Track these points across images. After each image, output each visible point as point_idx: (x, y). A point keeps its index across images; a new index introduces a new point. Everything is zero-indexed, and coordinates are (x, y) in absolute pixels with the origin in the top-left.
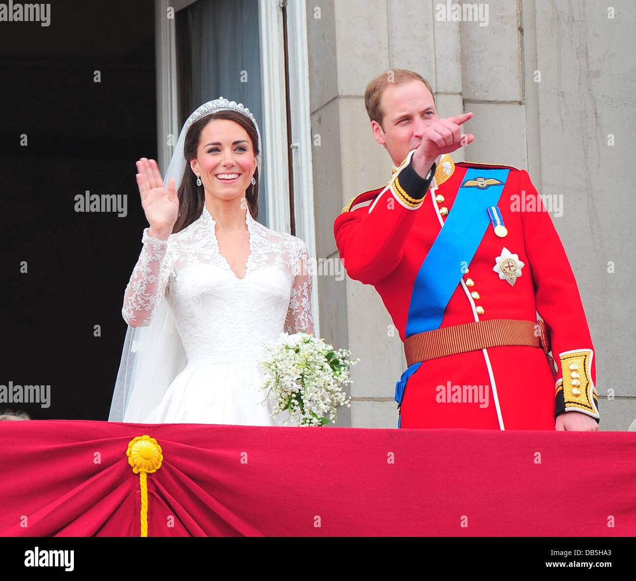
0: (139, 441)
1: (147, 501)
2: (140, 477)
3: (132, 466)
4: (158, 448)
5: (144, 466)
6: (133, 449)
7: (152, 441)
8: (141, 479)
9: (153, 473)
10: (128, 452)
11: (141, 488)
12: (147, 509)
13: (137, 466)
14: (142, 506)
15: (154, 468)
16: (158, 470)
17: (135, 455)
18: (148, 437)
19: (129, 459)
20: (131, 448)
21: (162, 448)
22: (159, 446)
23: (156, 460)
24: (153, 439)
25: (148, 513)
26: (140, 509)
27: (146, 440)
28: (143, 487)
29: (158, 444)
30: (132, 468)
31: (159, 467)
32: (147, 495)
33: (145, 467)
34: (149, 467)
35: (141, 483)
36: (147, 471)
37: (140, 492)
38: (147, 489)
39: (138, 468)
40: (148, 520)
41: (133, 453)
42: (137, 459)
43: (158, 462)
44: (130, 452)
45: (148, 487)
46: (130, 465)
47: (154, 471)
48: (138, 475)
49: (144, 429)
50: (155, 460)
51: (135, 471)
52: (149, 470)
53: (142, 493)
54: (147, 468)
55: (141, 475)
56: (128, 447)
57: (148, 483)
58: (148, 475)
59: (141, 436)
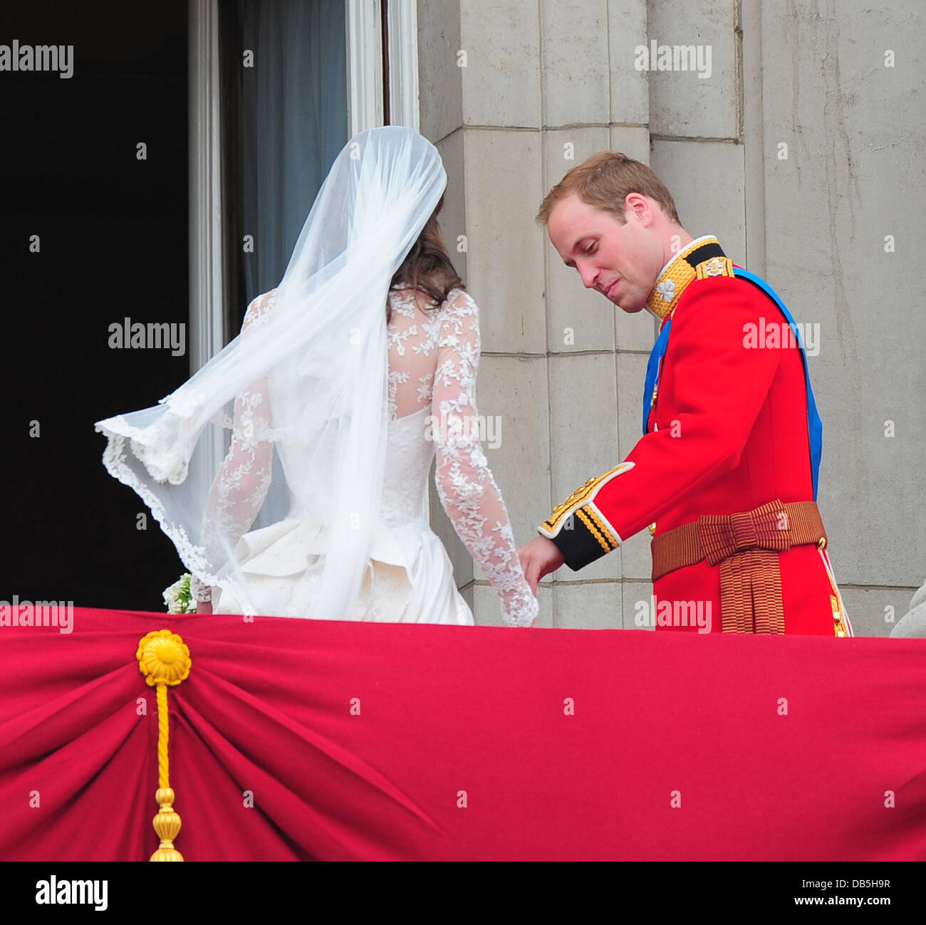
0: (155, 638)
1: (167, 728)
2: (156, 691)
3: (146, 674)
4: (183, 648)
5: (162, 674)
6: (146, 649)
7: (174, 639)
8: (158, 695)
9: (177, 686)
10: (139, 654)
11: (159, 708)
12: (167, 739)
13: (153, 674)
14: (160, 736)
15: (178, 679)
16: (184, 682)
17: (149, 657)
18: (168, 632)
19: (141, 663)
20: (143, 647)
21: (190, 649)
22: (185, 647)
23: (180, 665)
24: (177, 636)
25: (169, 746)
26: (157, 739)
27: (166, 637)
28: (161, 707)
29: (184, 643)
30: (145, 677)
31: (185, 677)
32: (167, 718)
33: (165, 676)
34: (170, 677)
35: (158, 701)
36: (168, 683)
37: (157, 715)
38: (167, 709)
39: (154, 677)
40: (169, 755)
41: (146, 655)
42: (151, 664)
43: (183, 669)
44: (142, 654)
45: (170, 707)
46: (142, 674)
47: (178, 682)
48: (154, 688)
49: (161, 622)
50: (178, 666)
51: (150, 682)
52: (170, 680)
53: (159, 716)
54: (168, 677)
55: (158, 689)
56: (138, 647)
57: (168, 700)
58: (170, 688)
59: (159, 630)
